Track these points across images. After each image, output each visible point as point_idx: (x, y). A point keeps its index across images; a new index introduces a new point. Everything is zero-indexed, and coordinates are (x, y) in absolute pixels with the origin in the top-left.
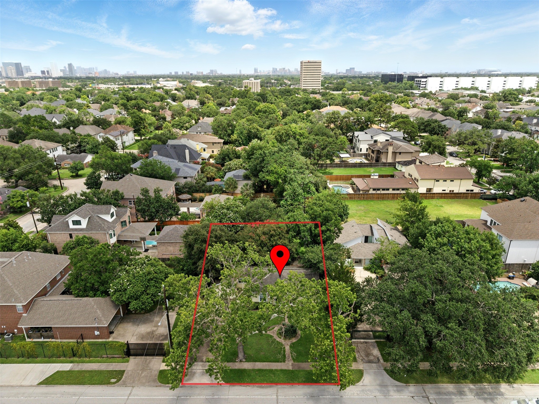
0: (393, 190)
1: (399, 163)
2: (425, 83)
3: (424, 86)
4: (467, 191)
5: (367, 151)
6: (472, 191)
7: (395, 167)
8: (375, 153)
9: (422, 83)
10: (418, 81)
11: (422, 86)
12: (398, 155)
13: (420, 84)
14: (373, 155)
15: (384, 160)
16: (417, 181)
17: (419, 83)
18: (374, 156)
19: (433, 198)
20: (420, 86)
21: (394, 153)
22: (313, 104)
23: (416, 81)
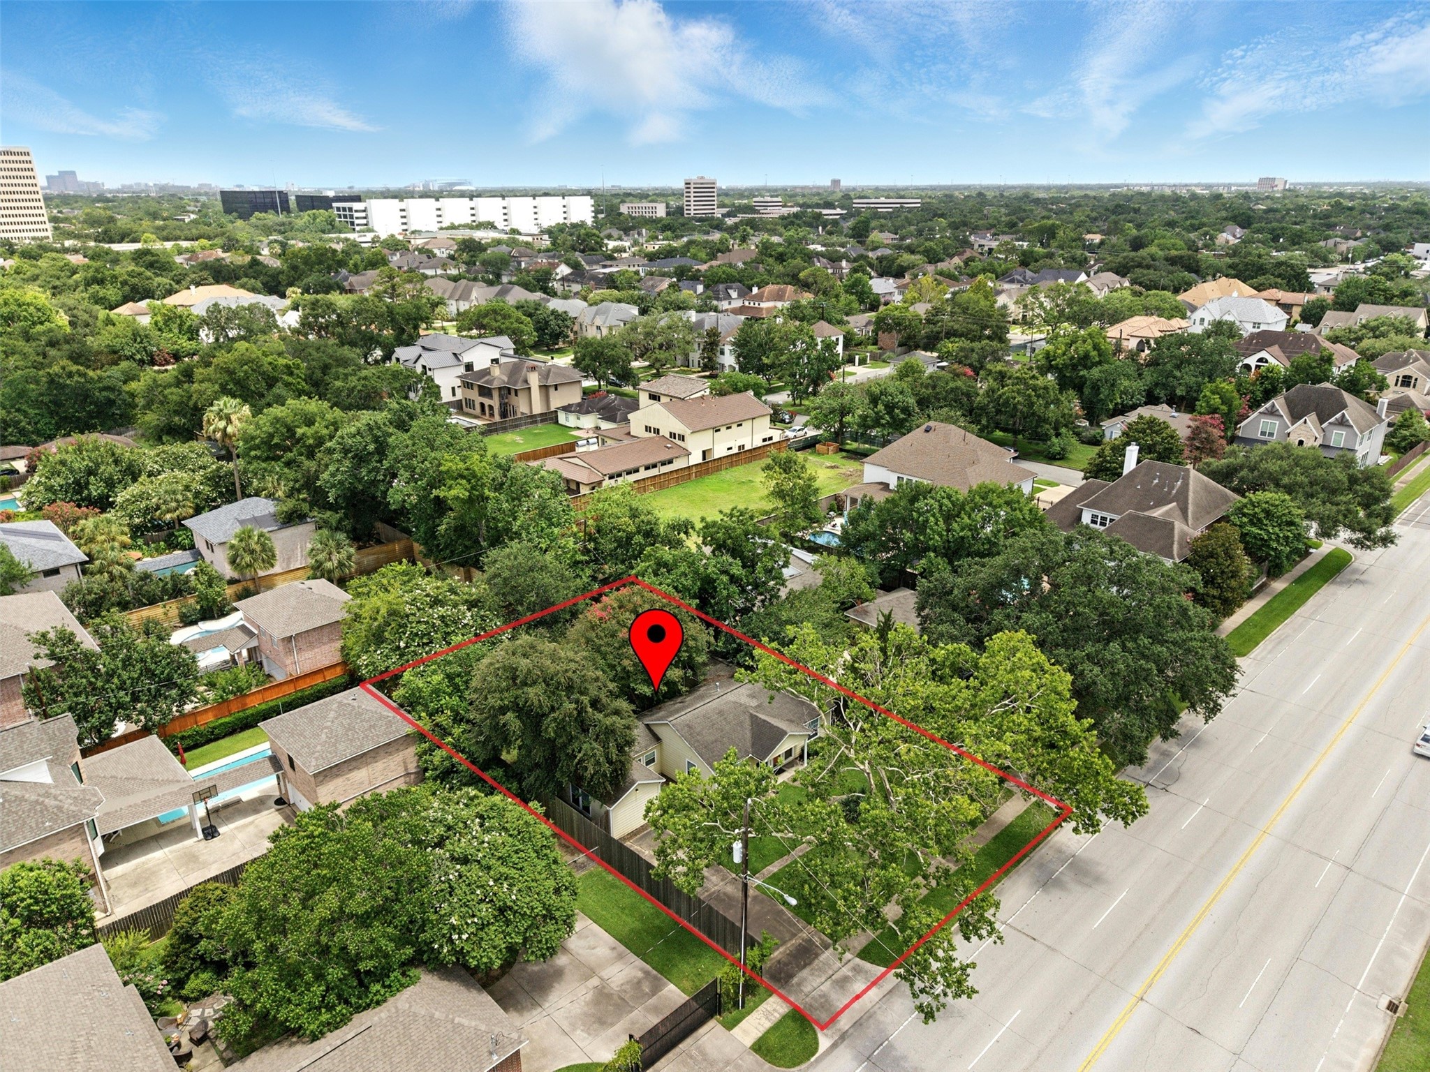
0: (647, 468)
1: (567, 409)
2: (363, 215)
3: (364, 221)
4: (764, 440)
5: (454, 394)
6: (771, 438)
7: (557, 422)
8: (496, 395)
9: (356, 215)
10: (344, 209)
11: (357, 222)
12: (552, 390)
13: (352, 217)
14: (487, 402)
15: (523, 408)
16: (682, 438)
17: (348, 215)
18: (495, 402)
19: (718, 469)
20: (352, 224)
21: (544, 388)
22: (124, 283)
23: (338, 209)
